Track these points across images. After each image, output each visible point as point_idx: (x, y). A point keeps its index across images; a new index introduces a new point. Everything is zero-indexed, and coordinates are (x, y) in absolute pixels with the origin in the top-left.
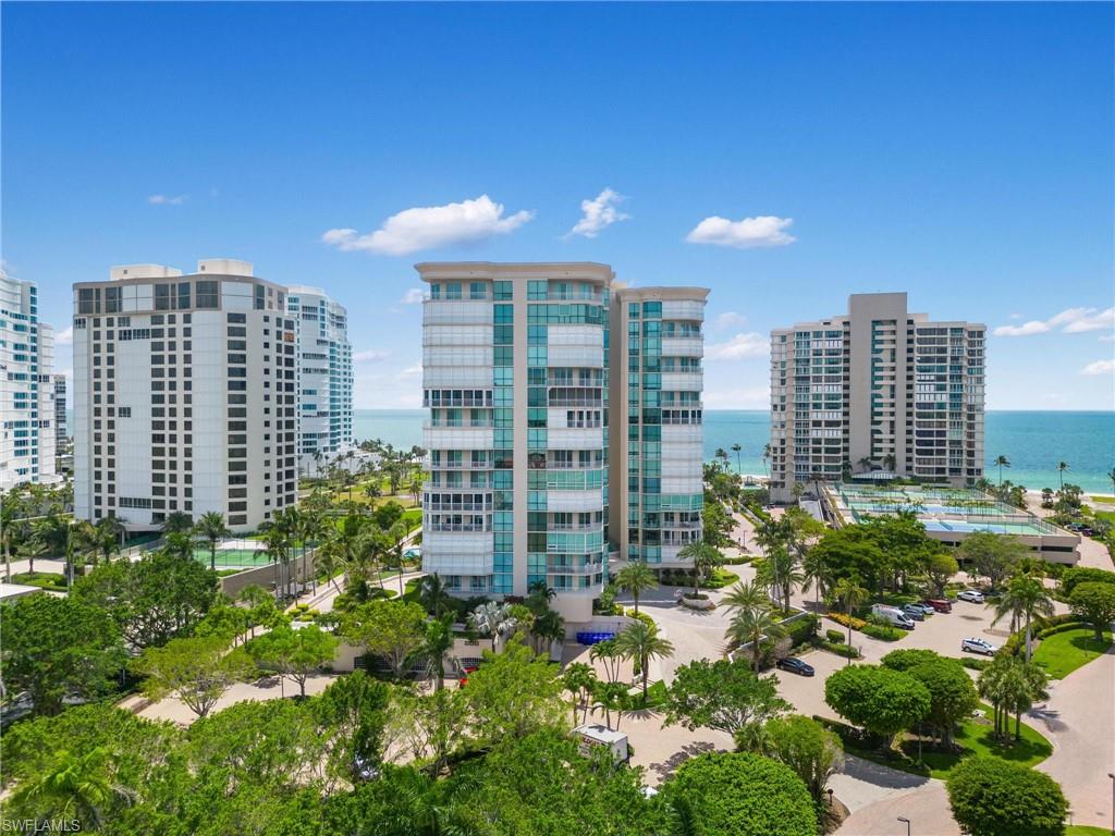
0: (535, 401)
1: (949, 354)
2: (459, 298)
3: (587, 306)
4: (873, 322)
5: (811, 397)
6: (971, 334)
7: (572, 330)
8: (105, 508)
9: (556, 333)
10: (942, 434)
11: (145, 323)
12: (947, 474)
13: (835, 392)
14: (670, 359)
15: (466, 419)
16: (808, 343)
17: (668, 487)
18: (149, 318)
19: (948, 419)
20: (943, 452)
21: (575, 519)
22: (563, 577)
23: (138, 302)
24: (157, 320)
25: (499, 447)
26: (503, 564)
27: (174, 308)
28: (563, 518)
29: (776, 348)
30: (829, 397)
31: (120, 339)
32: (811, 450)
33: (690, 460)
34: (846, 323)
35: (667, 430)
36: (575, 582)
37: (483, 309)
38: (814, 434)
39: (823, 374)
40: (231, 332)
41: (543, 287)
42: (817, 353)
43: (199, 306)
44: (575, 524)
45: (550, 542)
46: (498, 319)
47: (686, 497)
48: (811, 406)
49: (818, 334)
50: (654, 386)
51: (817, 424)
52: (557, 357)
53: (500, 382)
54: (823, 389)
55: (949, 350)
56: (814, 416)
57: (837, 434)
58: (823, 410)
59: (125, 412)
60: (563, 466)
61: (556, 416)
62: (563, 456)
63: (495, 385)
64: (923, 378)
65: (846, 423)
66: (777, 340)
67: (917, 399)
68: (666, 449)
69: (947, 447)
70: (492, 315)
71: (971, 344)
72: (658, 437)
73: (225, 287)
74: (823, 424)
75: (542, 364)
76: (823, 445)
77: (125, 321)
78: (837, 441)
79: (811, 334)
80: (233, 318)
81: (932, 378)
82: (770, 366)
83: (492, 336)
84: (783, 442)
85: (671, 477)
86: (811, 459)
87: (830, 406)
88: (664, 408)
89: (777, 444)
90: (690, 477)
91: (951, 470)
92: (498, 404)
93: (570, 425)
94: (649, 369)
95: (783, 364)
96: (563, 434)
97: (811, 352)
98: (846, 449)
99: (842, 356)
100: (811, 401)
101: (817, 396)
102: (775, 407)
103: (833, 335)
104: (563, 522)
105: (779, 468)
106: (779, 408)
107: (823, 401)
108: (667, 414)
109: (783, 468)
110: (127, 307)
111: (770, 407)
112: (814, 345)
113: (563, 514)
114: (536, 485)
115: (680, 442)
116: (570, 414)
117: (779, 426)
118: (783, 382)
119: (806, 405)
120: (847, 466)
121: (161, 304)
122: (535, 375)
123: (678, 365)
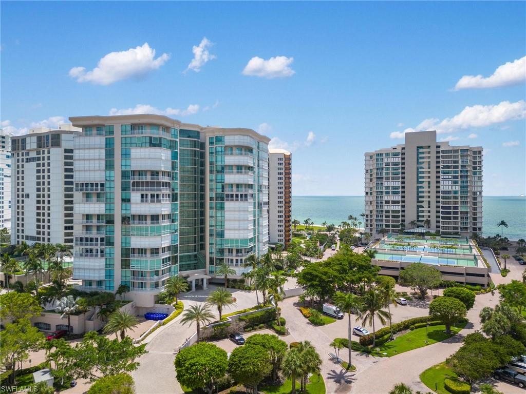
0: (125, 188)
1: (460, 164)
2: (91, 135)
3: (150, 138)
4: (418, 147)
5: (384, 188)
6: (474, 152)
7: (143, 150)
8: (20, 240)
9: (135, 152)
10: (456, 208)
11: (33, 155)
12: (459, 230)
13: (397, 185)
14: (231, 167)
15: (94, 199)
16: (383, 159)
17: (228, 235)
18: (35, 152)
19: (459, 200)
20: (457, 218)
21: (148, 252)
22: (142, 283)
23: (32, 144)
24: (38, 153)
25: (108, 213)
26: (110, 275)
27: (44, 147)
28: (142, 251)
29: (368, 162)
30: (393, 188)
31: (26, 162)
32: (384, 217)
33: (239, 221)
34: (403, 149)
35: (228, 205)
36: (148, 286)
37: (100, 140)
38: (386, 208)
39: (391, 176)
40: (66, 158)
41: (129, 128)
42: (387, 164)
43: (52, 146)
44: (148, 255)
45: (133, 263)
46: (108, 145)
47: (237, 241)
48: (384, 193)
49: (387, 155)
50: (221, 181)
51: (387, 202)
52: (135, 165)
53: (108, 179)
54: (391, 184)
55: (460, 162)
56: (386, 198)
57: (398, 207)
58: (390, 195)
59: (28, 196)
60: (142, 223)
61: (135, 196)
62: (142, 218)
63: (106, 180)
64: (445, 177)
65: (403, 202)
66: (368, 158)
67: (441, 189)
68: (227, 215)
69: (459, 215)
70: (104, 143)
71: (474, 158)
72: (222, 208)
73: (63, 136)
74: (391, 202)
75: (128, 169)
76: (391, 214)
77: (28, 154)
78: (398, 212)
79: (384, 154)
80: (66, 151)
81: (450, 177)
82: (364, 171)
83: (104, 154)
84: (371, 212)
85: (230, 230)
86: (384, 221)
87: (394, 193)
88: (226, 193)
89: (368, 213)
90: (239, 230)
91: (462, 229)
92: (108, 190)
93: (142, 201)
94: (218, 172)
95: (371, 171)
96: (138, 206)
97: (384, 164)
98: (403, 216)
99: (400, 166)
100: (384, 190)
101: (387, 188)
102: (367, 193)
103: (396, 155)
104: (142, 254)
105: (369, 225)
106: (369, 194)
107: (390, 190)
108: (228, 196)
109: (371, 225)
110: (28, 147)
111: (364, 194)
112: (385, 160)
113: (142, 249)
114: (126, 234)
115: (235, 211)
116: (142, 196)
117: (369, 203)
118: (371, 180)
119: (382, 192)
120: (403, 225)
121: (39, 146)
122: (125, 175)
123: (235, 170)
